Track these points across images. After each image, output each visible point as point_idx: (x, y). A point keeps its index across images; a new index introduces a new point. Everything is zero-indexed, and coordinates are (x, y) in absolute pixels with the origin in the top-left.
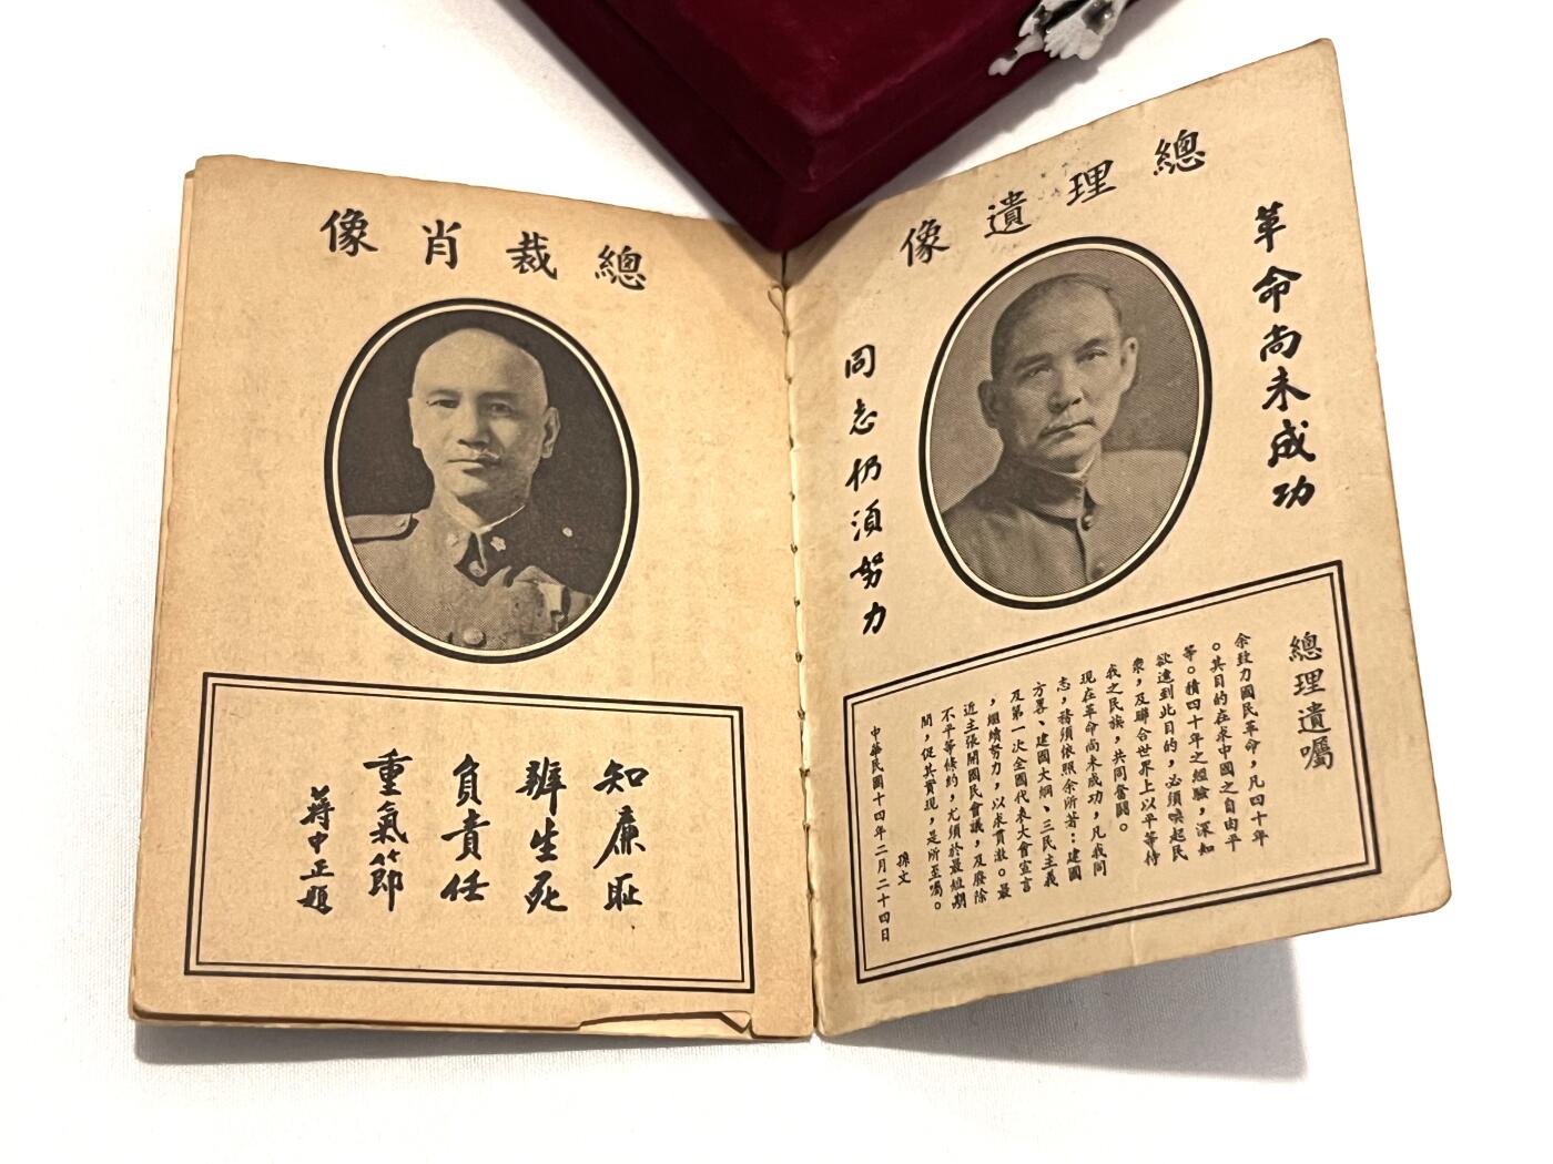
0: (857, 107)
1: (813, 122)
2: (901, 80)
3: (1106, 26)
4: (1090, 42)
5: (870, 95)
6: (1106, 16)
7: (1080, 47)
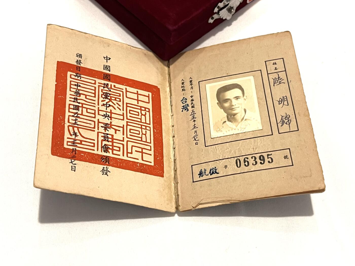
0: (180, 24)
1: (171, 28)
2: (189, 19)
3: (233, 12)
4: (229, 16)
5: (183, 22)
6: (232, 10)
7: (227, 17)
